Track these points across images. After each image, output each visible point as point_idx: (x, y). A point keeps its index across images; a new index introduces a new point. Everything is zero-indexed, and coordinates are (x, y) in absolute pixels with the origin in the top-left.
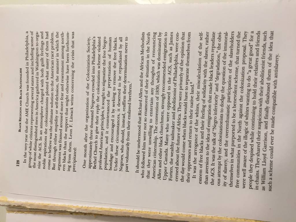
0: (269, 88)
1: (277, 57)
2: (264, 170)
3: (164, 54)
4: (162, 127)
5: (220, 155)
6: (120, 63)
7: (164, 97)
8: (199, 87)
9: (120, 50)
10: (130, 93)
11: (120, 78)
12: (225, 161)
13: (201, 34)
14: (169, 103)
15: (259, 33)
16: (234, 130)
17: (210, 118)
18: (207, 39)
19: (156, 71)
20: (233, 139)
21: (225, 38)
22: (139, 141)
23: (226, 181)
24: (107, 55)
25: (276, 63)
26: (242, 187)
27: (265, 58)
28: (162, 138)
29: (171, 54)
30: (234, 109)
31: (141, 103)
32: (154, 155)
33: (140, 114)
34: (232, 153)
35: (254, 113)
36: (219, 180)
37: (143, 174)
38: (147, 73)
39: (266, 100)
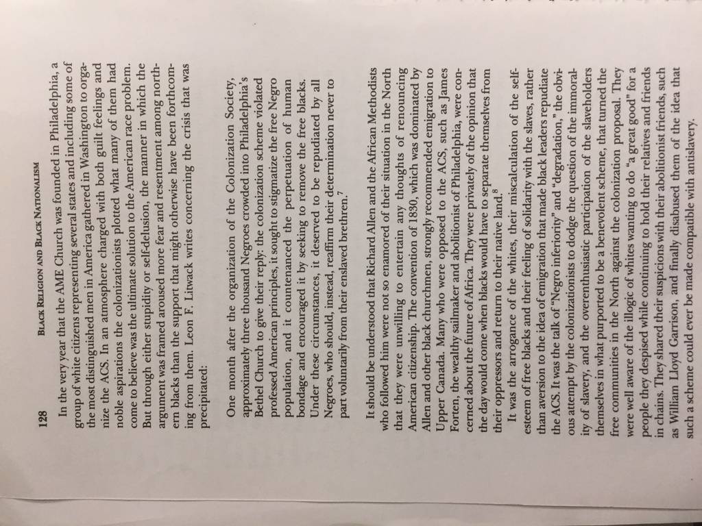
0: (676, 198)
1: (692, 127)
2: (675, 388)
3: (426, 122)
4: (428, 303)
5: (572, 361)
6: (317, 144)
7: (429, 227)
8: (513, 202)
9: (315, 111)
10: (344, 220)
11: (317, 182)
12: (584, 376)
13: (515, 75)
14: (443, 243)
15: (647, 72)
16: (600, 300)
17: (543, 275)
18: (530, 86)
19: (408, 163)
20: (601, 322)
21: (572, 83)
22: (371, 339)
23: (587, 422)
24: (280, 126)
25: (690, 141)
26: (627, 433)
27: (666, 127)
28: (428, 328)
29: (443, 123)
30: (601, 250)
31: (372, 244)
32: (410, 371)
33: (371, 273)
34: (600, 355)
35: (646, 258)
36: (572, 422)
37: (384, 422)
38: (386, 170)
39: (673, 226)
